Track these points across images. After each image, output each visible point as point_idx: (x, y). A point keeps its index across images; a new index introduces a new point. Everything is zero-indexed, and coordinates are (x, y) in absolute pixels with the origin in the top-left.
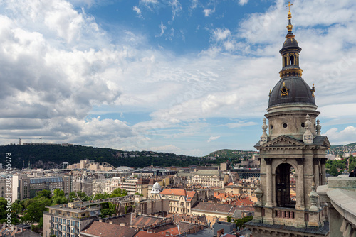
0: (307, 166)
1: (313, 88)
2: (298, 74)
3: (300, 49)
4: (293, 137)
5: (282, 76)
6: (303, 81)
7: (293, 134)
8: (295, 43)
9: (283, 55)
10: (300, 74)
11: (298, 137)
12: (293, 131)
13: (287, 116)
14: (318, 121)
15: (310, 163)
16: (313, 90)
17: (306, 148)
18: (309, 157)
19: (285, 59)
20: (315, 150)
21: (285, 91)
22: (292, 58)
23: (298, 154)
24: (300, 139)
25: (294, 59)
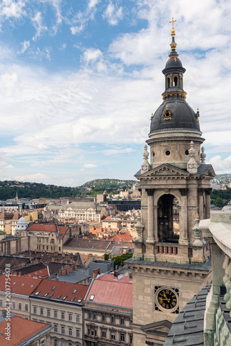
0: (191, 197)
1: (198, 112)
2: (182, 97)
3: (184, 70)
4: (176, 165)
5: (165, 98)
6: (187, 105)
7: (176, 162)
8: (179, 63)
9: (166, 76)
10: (184, 97)
11: (182, 166)
12: (177, 159)
13: (170, 143)
14: (203, 149)
15: (194, 193)
16: (197, 115)
17: (190, 178)
18: (194, 187)
19: (168, 80)
20: (199, 179)
21: (167, 115)
22: (176, 80)
23: (182, 184)
24: (183, 167)
25: (178, 80)
